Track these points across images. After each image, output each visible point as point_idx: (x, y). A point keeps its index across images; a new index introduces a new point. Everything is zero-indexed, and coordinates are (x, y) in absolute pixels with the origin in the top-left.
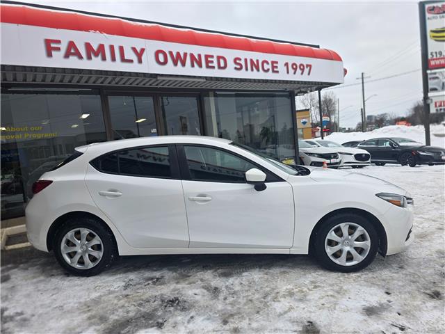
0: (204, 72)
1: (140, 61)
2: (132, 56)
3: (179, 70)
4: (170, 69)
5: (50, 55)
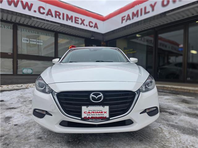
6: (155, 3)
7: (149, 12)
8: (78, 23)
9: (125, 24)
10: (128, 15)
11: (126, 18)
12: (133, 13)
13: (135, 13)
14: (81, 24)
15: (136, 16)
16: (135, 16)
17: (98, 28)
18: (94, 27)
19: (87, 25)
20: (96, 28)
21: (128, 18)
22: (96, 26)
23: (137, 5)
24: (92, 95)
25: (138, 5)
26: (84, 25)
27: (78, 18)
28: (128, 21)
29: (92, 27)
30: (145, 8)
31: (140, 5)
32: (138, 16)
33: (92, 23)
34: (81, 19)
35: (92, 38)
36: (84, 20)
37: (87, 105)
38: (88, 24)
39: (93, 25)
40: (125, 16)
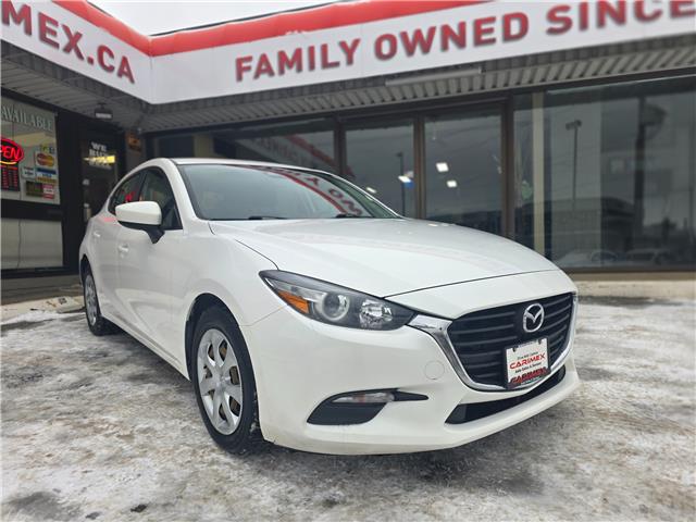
0: (472, 54)
1: (350, 61)
2: (340, 56)
3: (419, 61)
4: (401, 63)
5: (240, 78)
6: (356, 42)
7: (336, 64)
8: (56, 45)
9: (250, 85)
10: (264, 59)
11: (254, 64)
12: (282, 55)
13: (290, 55)
14: (67, 50)
15: (295, 68)
16: (290, 66)
17: (132, 81)
18: (120, 74)
19: (91, 61)
20: (125, 79)
21: (264, 67)
22: (125, 70)
23: (293, 30)
24: (527, 314)
25: (296, 32)
26: (80, 56)
27: (55, 23)
28: (264, 77)
29: (110, 69)
30: (324, 48)
31: (305, 33)
32: (300, 69)
33: (111, 55)
34: (66, 29)
35: (99, 115)
36: (79, 36)
37: (514, 344)
38: (95, 57)
39: (116, 64)
40: (249, 59)
